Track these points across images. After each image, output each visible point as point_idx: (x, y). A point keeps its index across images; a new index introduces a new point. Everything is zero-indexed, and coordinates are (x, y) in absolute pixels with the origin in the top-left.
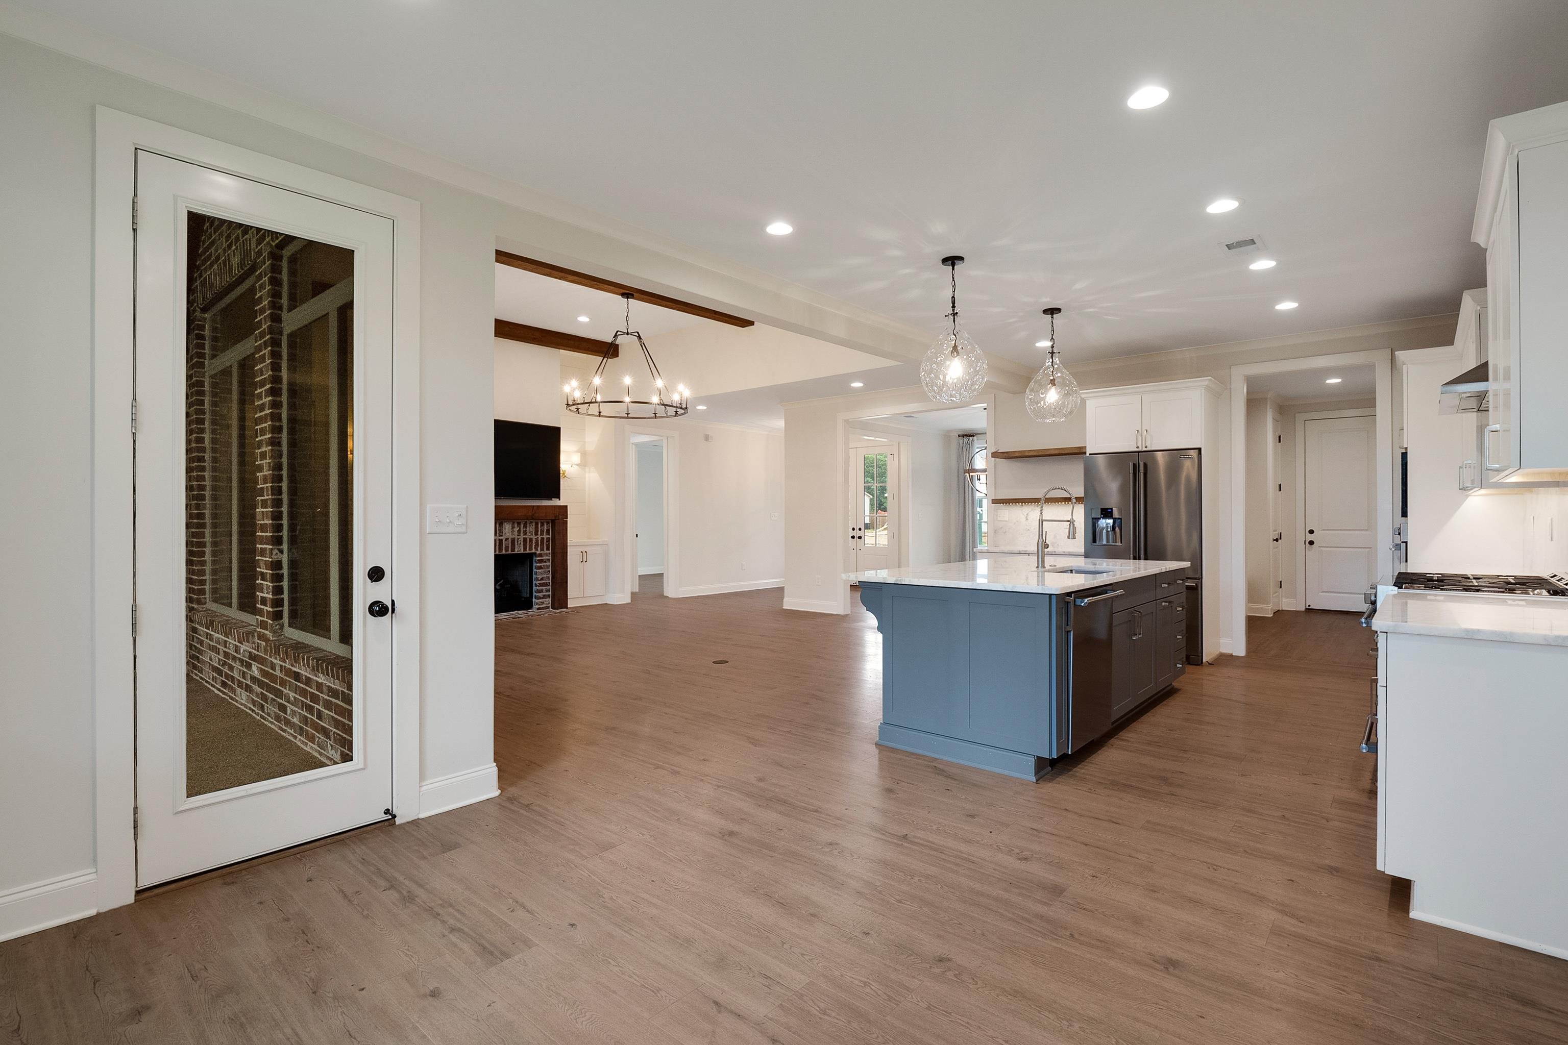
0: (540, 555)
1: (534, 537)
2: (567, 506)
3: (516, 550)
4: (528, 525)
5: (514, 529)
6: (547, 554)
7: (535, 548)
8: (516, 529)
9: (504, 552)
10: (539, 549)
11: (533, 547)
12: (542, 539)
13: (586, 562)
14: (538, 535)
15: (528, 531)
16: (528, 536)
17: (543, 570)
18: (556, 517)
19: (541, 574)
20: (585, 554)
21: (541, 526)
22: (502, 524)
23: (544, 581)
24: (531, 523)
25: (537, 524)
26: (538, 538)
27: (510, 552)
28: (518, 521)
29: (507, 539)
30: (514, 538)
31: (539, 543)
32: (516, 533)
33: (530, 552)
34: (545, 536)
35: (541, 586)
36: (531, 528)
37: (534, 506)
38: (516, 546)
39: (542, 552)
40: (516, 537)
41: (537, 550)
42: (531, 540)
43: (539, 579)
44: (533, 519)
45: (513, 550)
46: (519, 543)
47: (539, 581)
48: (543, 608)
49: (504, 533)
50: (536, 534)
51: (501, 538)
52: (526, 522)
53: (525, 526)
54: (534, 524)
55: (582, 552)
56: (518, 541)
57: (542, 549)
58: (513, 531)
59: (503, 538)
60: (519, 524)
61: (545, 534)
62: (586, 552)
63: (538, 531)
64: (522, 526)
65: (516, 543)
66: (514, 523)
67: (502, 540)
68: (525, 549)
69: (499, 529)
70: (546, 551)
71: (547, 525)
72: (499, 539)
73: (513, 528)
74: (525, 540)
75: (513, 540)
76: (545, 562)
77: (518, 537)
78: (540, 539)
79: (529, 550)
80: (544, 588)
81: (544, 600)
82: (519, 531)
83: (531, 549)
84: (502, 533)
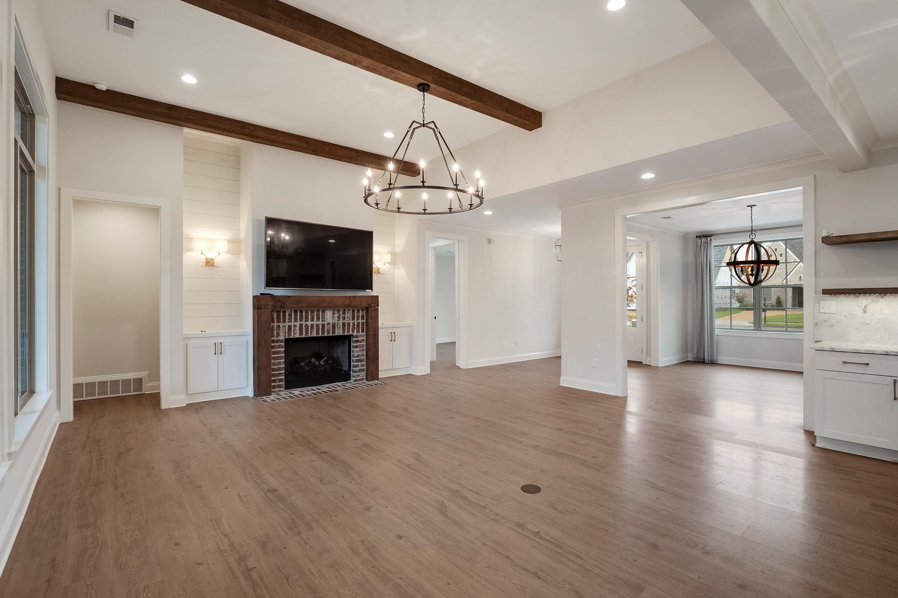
0: (357, 336)
1: (351, 322)
2: (378, 296)
3: (336, 332)
4: (346, 312)
5: (335, 316)
6: (362, 336)
7: (352, 331)
8: (336, 315)
9: (326, 335)
10: (355, 331)
11: (351, 329)
12: (358, 323)
13: (394, 341)
14: (354, 320)
15: (346, 317)
16: (346, 321)
17: (359, 349)
18: (369, 305)
19: (358, 352)
20: (393, 334)
21: (357, 313)
22: (325, 311)
23: (359, 358)
24: (348, 310)
25: (353, 311)
26: (354, 322)
27: (331, 334)
28: (338, 309)
29: (328, 324)
30: (335, 323)
31: (356, 327)
32: (336, 319)
33: (348, 334)
34: (360, 321)
35: (357, 362)
36: (349, 314)
37: (351, 296)
38: (336, 329)
39: (358, 334)
40: (336, 322)
41: (354, 332)
42: (349, 324)
43: (356, 356)
44: (350, 307)
45: (334, 332)
46: (339, 327)
47: (356, 358)
48: (358, 379)
49: (326, 319)
50: (353, 319)
51: (323, 323)
52: (345, 310)
53: (344, 313)
54: (351, 311)
55: (391, 333)
56: (338, 326)
57: (358, 332)
58: (333, 317)
59: (325, 323)
60: (339, 311)
61: (360, 319)
62: (394, 333)
63: (354, 317)
64: (341, 312)
65: (336, 327)
66: (334, 310)
67: (324, 324)
68: (344, 332)
69: (322, 316)
70: (361, 333)
71: (362, 311)
72: (322, 324)
73: (334, 314)
74: (344, 324)
75: (334, 325)
76: (361, 342)
77: (338, 322)
78: (356, 323)
79: (347, 332)
80: (359, 363)
81: (360, 373)
82: (339, 317)
83: (348, 331)
84: (325, 318)
